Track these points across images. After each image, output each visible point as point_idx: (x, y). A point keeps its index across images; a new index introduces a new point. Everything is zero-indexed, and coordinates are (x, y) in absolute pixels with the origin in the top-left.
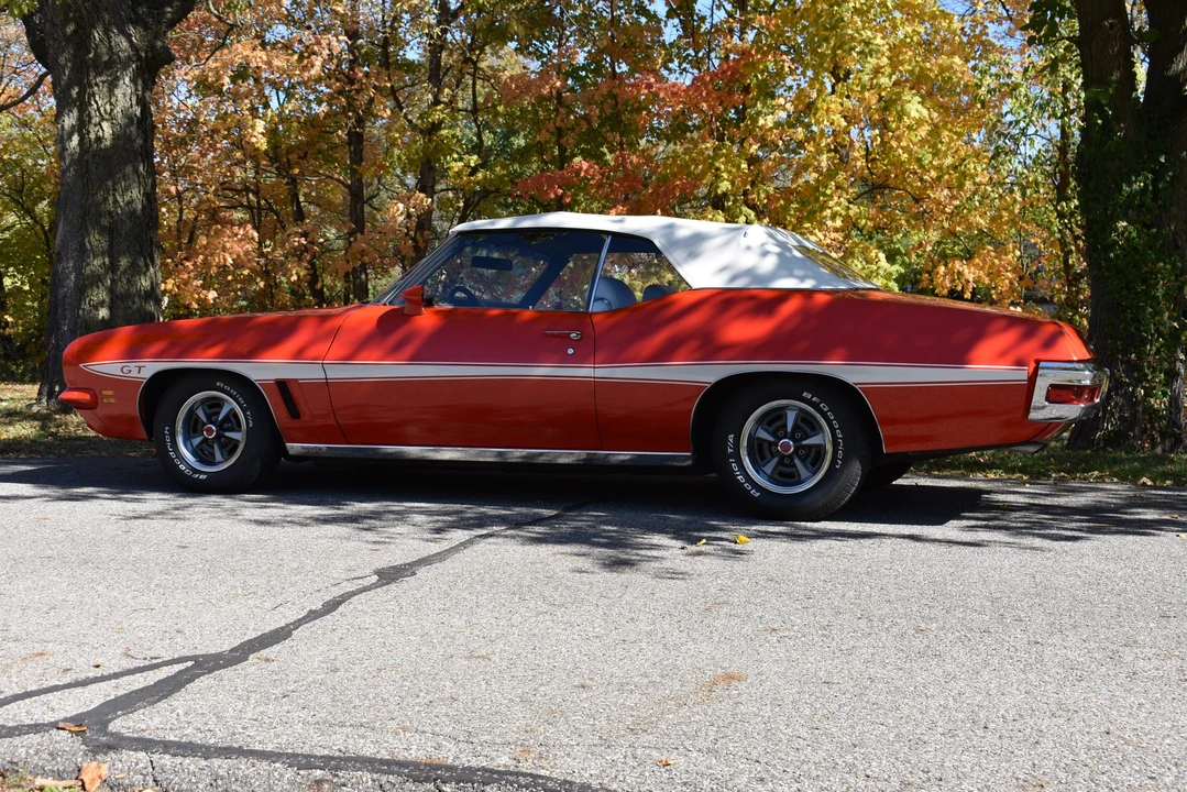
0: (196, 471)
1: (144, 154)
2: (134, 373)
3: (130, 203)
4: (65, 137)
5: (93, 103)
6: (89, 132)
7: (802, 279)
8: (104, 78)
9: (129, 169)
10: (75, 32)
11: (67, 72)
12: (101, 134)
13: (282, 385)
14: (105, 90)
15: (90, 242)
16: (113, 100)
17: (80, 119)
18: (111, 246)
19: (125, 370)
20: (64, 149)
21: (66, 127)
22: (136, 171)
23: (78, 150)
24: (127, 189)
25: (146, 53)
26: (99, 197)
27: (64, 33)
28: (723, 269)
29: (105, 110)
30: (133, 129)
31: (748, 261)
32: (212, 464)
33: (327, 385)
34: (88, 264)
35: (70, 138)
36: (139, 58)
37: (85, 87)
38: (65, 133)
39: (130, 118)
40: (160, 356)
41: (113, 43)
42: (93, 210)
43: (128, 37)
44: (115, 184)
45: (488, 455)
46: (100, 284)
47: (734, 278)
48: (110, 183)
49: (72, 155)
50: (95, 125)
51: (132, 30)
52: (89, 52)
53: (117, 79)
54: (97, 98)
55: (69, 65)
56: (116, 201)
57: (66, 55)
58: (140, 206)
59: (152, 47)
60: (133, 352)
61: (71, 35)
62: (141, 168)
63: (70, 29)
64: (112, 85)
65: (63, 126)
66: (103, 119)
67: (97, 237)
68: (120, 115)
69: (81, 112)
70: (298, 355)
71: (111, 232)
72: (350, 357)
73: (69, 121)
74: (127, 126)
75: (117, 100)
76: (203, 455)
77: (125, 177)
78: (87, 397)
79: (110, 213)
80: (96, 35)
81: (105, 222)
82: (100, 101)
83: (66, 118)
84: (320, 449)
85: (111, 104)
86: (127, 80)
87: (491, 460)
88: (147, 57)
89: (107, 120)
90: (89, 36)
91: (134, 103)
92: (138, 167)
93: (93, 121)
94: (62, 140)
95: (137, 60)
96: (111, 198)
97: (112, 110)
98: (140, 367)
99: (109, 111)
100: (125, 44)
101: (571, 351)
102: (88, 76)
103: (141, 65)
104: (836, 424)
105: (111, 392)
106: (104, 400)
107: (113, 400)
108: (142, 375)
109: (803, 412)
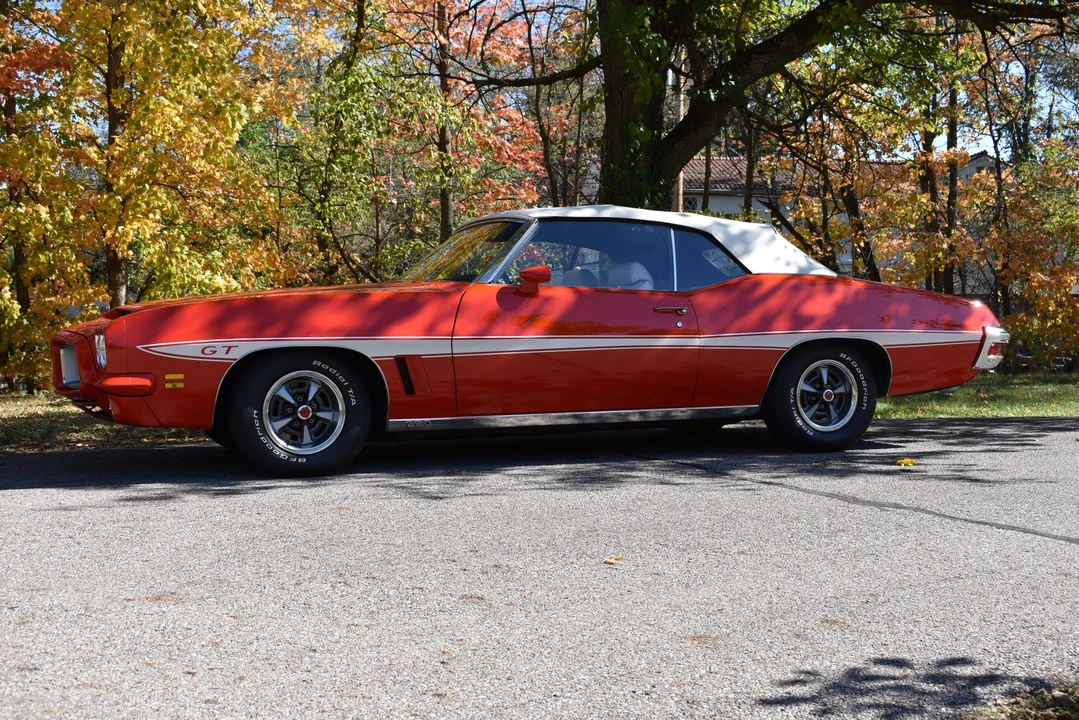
2: (221, 354)
13: (401, 361)
19: (207, 351)
33: (452, 361)
72: (482, 333)
101: (680, 325)
104: (862, 377)
105: (181, 376)
106: (168, 386)
107: (181, 385)
108: (231, 355)
109: (831, 368)
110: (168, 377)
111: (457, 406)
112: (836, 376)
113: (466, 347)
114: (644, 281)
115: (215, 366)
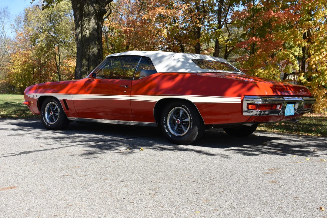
0: (48, 124)
1: (98, 38)
3: (93, 52)
4: (78, 35)
5: (84, 25)
6: (83, 33)
7: (186, 69)
8: (87, 18)
9: (93, 43)
10: (80, 6)
11: (78, 17)
12: (86, 34)
13: (64, 100)
14: (87, 21)
15: (83, 62)
16: (89, 24)
17: (81, 29)
18: (88, 63)
19: (34, 96)
20: (77, 38)
21: (78, 32)
22: (95, 43)
23: (81, 38)
24: (93, 48)
25: (98, 11)
26: (86, 51)
27: (77, 7)
28: (167, 66)
29: (87, 27)
30: (95, 32)
31: (174, 64)
33: (73, 101)
34: (82, 69)
35: (79, 35)
36: (96, 12)
37: (82, 21)
38: (78, 33)
39: (94, 28)
40: (41, 92)
41: (89, 9)
42: (84, 54)
43: (94, 7)
44: (90, 47)
46: (85, 74)
47: (168, 69)
48: (88, 47)
49: (79, 39)
50: (85, 31)
51: (95, 5)
52: (83, 12)
53: (91, 18)
54: (85, 24)
55: (78, 15)
56: (90, 52)
57: (78, 13)
58: (96, 53)
59: (100, 9)
61: (79, 7)
62: (97, 42)
63: (78, 6)
64: (89, 20)
65: (77, 32)
66: (87, 30)
67: (85, 61)
68: (91, 28)
69: (81, 27)
70: (67, 93)
71: (88, 60)
72: (77, 93)
73: (79, 30)
74: (93, 31)
75: (90, 24)
76: (51, 120)
77: (92, 45)
78: (28, 103)
79: (88, 55)
80: (85, 7)
81: (87, 57)
82: (86, 24)
83: (78, 30)
85: (89, 25)
86: (93, 19)
88: (98, 12)
89: (88, 30)
90: (83, 7)
91: (95, 25)
92: (96, 42)
93: (84, 30)
94: (77, 35)
95: (96, 13)
96: (89, 51)
97: (89, 27)
99: (88, 27)
100: (92, 9)
101: (125, 91)
102: (83, 18)
103: (97, 14)
104: (191, 115)
107: (33, 104)
110: (31, 102)
111: (78, 114)
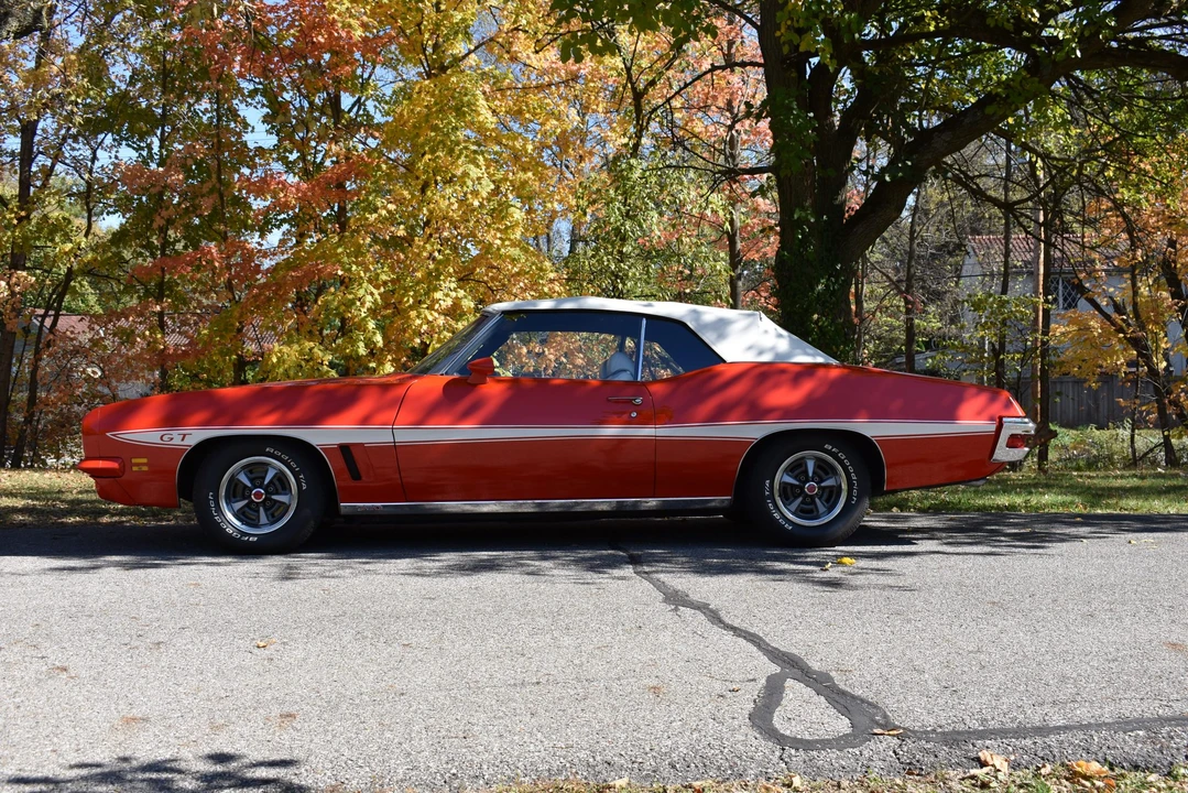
0: (244, 534)
2: (177, 441)
13: (345, 450)
19: (165, 438)
32: (256, 526)
33: (395, 450)
40: (206, 423)
45: (527, 506)
60: (172, 420)
70: (365, 420)
72: (421, 422)
76: (247, 518)
78: (115, 465)
84: (378, 507)
87: (532, 510)
98: (185, 435)
101: (634, 415)
104: (851, 469)
105: (145, 460)
106: (135, 469)
107: (145, 468)
108: (186, 442)
109: (819, 460)
110: (134, 461)
111: (404, 492)
112: (824, 469)
113: (407, 435)
114: (625, 371)
115: (174, 451)
